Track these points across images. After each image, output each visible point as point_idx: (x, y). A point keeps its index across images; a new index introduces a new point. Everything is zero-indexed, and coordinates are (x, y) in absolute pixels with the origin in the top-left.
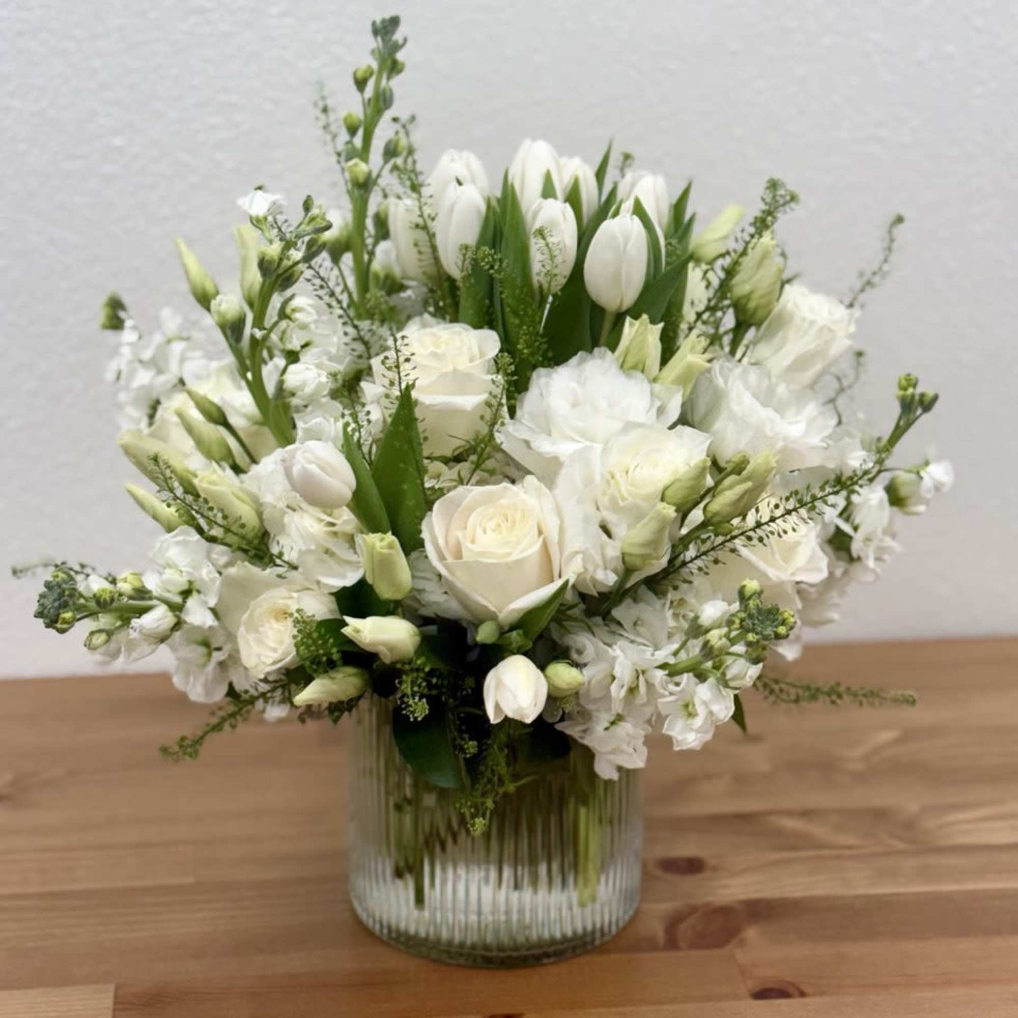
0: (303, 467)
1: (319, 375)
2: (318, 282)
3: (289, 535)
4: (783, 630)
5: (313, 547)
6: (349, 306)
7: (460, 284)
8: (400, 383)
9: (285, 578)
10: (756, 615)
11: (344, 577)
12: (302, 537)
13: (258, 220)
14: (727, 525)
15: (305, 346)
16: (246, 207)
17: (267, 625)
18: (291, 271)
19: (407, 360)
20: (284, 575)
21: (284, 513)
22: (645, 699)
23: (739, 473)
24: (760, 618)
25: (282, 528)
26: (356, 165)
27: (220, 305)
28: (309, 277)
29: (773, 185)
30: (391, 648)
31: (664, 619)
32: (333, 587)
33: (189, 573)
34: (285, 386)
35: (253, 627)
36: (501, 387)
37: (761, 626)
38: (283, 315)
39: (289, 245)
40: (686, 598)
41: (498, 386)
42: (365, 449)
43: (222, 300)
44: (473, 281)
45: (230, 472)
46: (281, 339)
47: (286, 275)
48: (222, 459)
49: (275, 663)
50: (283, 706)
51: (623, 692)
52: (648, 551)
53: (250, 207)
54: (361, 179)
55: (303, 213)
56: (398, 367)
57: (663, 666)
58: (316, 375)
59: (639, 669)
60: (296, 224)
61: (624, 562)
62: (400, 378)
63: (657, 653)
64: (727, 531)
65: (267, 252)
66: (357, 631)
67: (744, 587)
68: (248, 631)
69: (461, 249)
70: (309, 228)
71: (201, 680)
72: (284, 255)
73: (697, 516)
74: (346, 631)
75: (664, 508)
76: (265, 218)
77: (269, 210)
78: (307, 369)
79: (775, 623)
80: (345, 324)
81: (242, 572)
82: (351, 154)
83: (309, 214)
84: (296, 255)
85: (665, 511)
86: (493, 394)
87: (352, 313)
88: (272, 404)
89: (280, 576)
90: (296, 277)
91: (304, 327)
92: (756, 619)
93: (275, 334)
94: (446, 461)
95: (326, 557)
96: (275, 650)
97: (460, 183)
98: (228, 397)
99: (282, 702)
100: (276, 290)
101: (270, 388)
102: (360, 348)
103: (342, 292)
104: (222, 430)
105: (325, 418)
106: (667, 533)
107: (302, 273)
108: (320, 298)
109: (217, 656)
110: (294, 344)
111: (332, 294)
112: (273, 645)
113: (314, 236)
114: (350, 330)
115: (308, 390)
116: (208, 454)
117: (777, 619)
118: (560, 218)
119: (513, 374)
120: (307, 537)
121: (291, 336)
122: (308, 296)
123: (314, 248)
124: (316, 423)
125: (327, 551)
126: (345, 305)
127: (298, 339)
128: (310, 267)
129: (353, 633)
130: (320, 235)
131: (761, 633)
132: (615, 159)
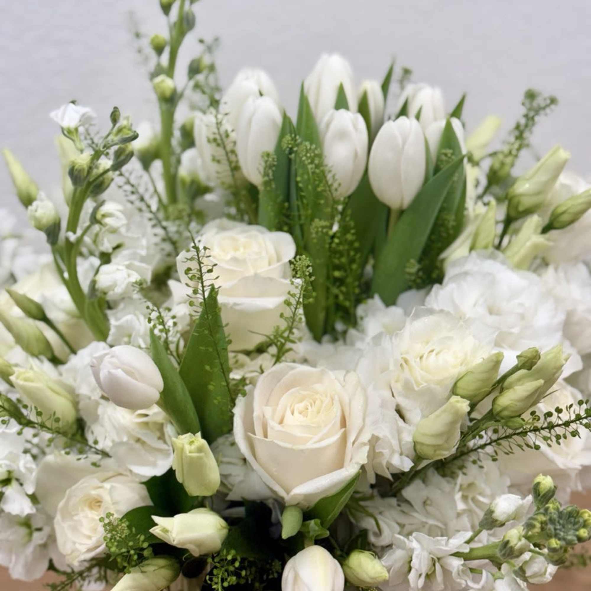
0: (109, 373)
1: (129, 276)
2: (128, 188)
3: (102, 426)
4: (584, 532)
5: (125, 439)
6: (158, 209)
7: (261, 188)
8: (203, 291)
9: (99, 466)
10: (557, 519)
11: (154, 465)
12: (114, 427)
13: (69, 131)
14: (519, 420)
15: (117, 247)
16: (58, 120)
17: (81, 514)
18: (101, 178)
19: (210, 271)
20: (98, 464)
21: (97, 404)
22: (442, 586)
23: (530, 369)
24: (561, 522)
25: (96, 418)
26: (163, 81)
27: (36, 211)
28: (121, 184)
29: (531, 95)
30: (199, 544)
31: (454, 502)
32: (144, 476)
33: (7, 465)
34: (97, 286)
35: (68, 515)
36: (300, 287)
37: (563, 530)
38: (94, 220)
39: (97, 155)
40: (477, 482)
41: (297, 287)
42: (172, 347)
43: (37, 207)
44: (274, 186)
45: (47, 366)
46: (95, 242)
47: (98, 181)
48: (40, 353)
49: (89, 550)
50: (98, 583)
51: (421, 582)
52: (440, 442)
53: (63, 118)
54: (168, 93)
55: (111, 125)
56: (201, 278)
57: (457, 555)
58: (126, 276)
59: (435, 558)
60: (105, 134)
61: (415, 450)
62: (203, 287)
63: (451, 541)
64: (517, 425)
65: (76, 161)
66: (166, 531)
67: (538, 484)
68: (64, 518)
69: (263, 157)
70: (116, 139)
71: (22, 561)
72: (94, 164)
73: (485, 407)
74: (155, 531)
75: (458, 402)
76: (76, 130)
77: (80, 121)
78: (118, 269)
79: (577, 526)
80: (154, 226)
81: (59, 460)
82: (158, 71)
83: (118, 125)
84: (105, 163)
85: (459, 405)
86: (292, 293)
87: (161, 215)
88: (87, 301)
89: (94, 464)
90: (106, 184)
91: (114, 231)
92: (557, 524)
93: (88, 236)
94: (248, 353)
95: (138, 446)
96: (89, 537)
97: (261, 95)
98: (48, 294)
99: (99, 579)
100: (88, 197)
101: (85, 286)
102: (168, 247)
103: (151, 197)
104: (42, 325)
105: (135, 315)
106: (459, 425)
107: (112, 180)
108: (132, 203)
109: (38, 538)
110: (107, 246)
111: (142, 199)
112: (87, 533)
113: (123, 146)
114: (159, 231)
115: (119, 290)
116: (27, 348)
117: (579, 522)
118: (351, 128)
119: (310, 275)
120: (120, 429)
121: (103, 240)
122: (119, 202)
123: (122, 157)
124: (127, 321)
125: (138, 440)
126: (154, 208)
127: (109, 241)
128: (121, 175)
129: (161, 533)
130: (128, 144)
131: (564, 539)
132: (397, 73)
